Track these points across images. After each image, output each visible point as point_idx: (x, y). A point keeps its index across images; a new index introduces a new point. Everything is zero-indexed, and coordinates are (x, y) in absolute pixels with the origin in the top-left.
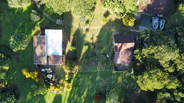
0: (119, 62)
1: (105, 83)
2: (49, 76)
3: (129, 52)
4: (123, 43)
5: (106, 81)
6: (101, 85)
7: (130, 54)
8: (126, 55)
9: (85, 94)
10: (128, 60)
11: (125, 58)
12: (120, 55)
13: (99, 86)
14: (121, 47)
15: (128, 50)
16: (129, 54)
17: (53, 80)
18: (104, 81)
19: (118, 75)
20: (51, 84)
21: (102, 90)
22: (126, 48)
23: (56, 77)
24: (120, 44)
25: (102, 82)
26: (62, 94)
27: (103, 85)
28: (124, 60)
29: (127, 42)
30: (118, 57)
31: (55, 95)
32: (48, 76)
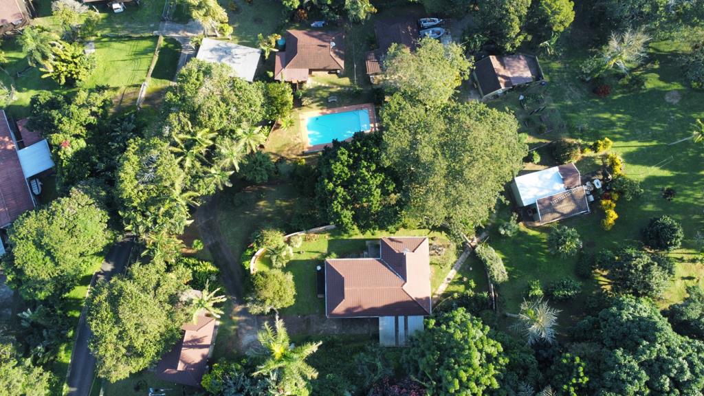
0: (528, 74)
1: (571, 89)
2: (598, 184)
3: (505, 62)
4: (496, 75)
5: (568, 88)
6: (578, 94)
7: (507, 59)
8: (513, 65)
9: (606, 116)
10: (520, 59)
11: (518, 65)
12: (516, 75)
13: (581, 97)
14: (503, 77)
15: (503, 64)
16: (508, 61)
17: (601, 177)
18: (569, 92)
19: (548, 71)
20: (610, 177)
21: (585, 90)
22: (502, 68)
23: (595, 174)
24: (499, 78)
25: (572, 93)
26: (621, 154)
27: (576, 91)
28: (522, 67)
29: (493, 69)
30: (520, 78)
31: (629, 166)
32: (598, 187)
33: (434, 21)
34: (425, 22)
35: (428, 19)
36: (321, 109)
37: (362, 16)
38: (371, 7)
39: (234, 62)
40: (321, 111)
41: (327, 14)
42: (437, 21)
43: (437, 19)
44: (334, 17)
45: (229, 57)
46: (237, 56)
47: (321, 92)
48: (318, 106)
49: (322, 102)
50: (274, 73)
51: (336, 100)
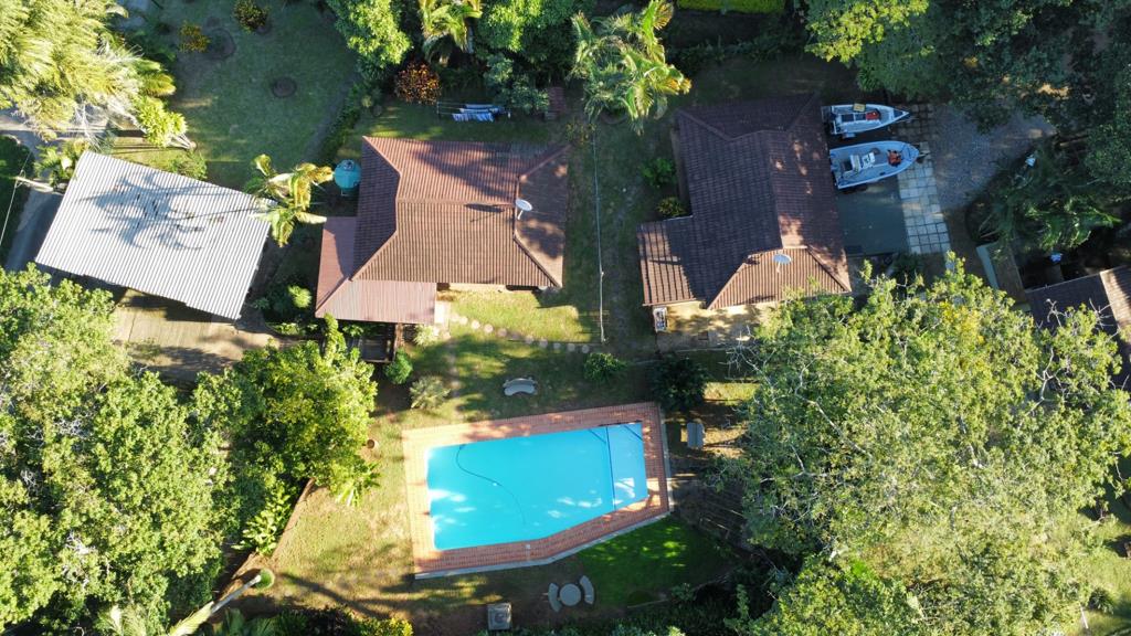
33: (879, 115)
34: (847, 118)
35: (859, 108)
36: (471, 420)
37: (637, 105)
38: (673, 75)
39: (178, 245)
40: (467, 428)
41: (510, 84)
42: (890, 115)
43: (890, 110)
44: (531, 99)
45: (163, 227)
46: (193, 223)
47: (470, 359)
48: (460, 408)
49: (477, 396)
50: (314, 295)
51: (531, 390)
